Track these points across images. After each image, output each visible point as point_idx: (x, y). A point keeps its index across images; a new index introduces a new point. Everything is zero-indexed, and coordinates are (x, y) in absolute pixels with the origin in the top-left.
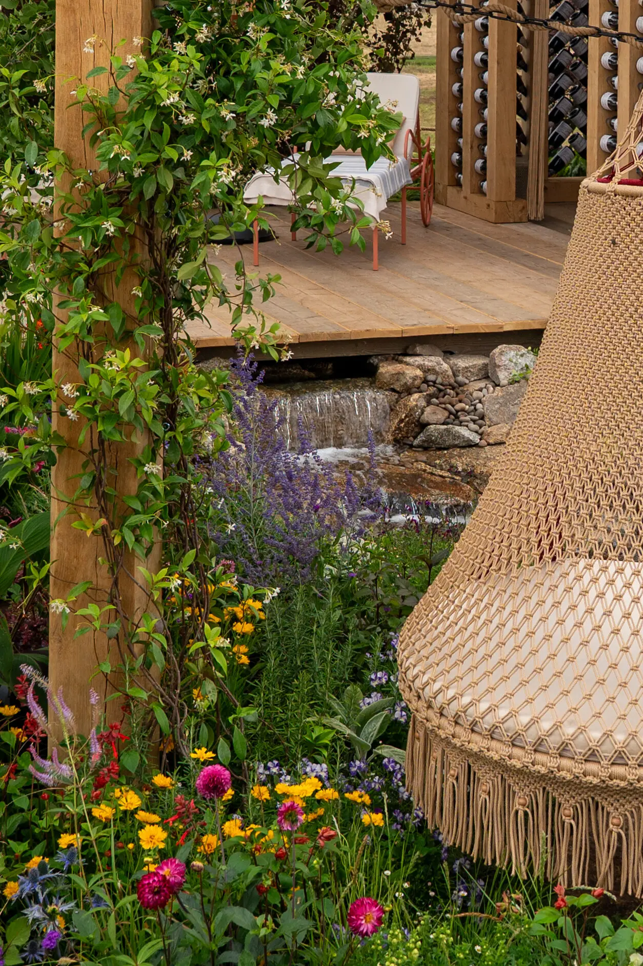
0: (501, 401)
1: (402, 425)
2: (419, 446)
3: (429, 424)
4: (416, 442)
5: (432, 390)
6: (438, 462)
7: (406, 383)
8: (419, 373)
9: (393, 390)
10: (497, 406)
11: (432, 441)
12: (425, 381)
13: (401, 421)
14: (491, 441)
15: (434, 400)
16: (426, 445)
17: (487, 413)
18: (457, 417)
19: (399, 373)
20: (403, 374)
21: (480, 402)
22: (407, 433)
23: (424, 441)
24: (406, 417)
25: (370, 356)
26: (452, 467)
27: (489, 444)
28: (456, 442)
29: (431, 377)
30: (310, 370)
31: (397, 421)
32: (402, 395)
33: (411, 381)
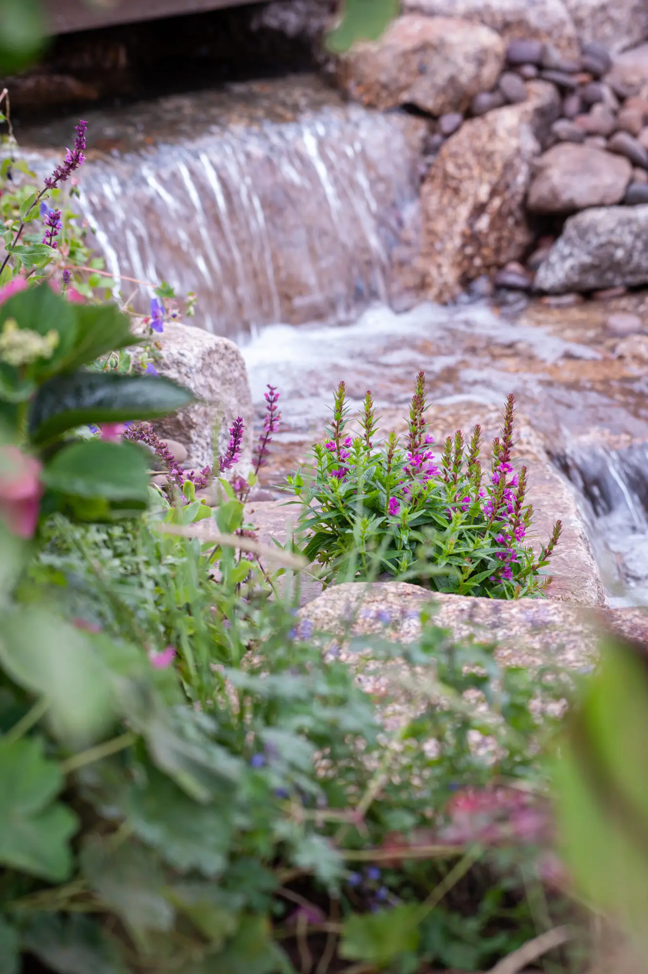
1: (483, 223)
2: (566, 289)
3: (573, 210)
4: (549, 277)
5: (543, 93)
7: (452, 80)
8: (487, 38)
9: (412, 109)
11: (616, 266)
12: (512, 64)
13: (479, 209)
15: (560, 127)
16: (591, 280)
19: (424, 47)
20: (439, 48)
23: (584, 269)
24: (493, 193)
30: (80, 75)
31: (463, 213)
32: (447, 125)
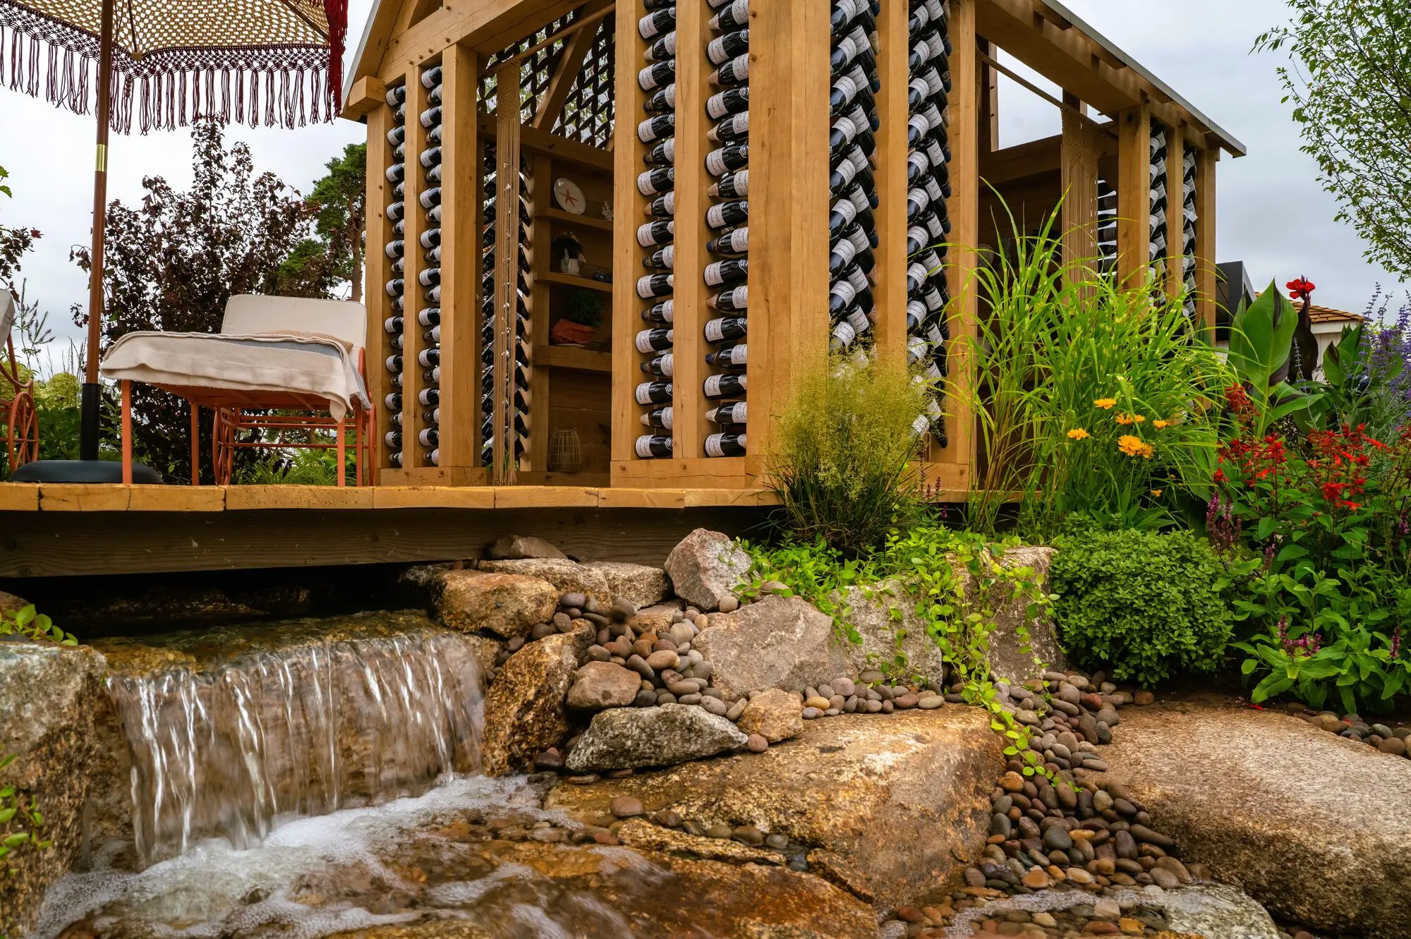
0: (739, 639)
1: (529, 717)
2: (588, 770)
3: (599, 709)
4: (576, 760)
5: (584, 626)
6: (680, 811)
7: (519, 613)
8: (546, 587)
9: (488, 633)
10: (734, 652)
11: (626, 753)
12: (563, 606)
13: (527, 706)
14: (775, 735)
15: (594, 649)
16: (607, 763)
17: (718, 669)
18: (660, 684)
19: (500, 590)
20: (511, 591)
21: (693, 647)
22: (540, 738)
23: (601, 754)
24: (538, 694)
25: (406, 566)
26: (736, 823)
27: (773, 744)
28: (693, 748)
29: (576, 598)
31: (515, 708)
32: (513, 644)
33: (532, 606)
